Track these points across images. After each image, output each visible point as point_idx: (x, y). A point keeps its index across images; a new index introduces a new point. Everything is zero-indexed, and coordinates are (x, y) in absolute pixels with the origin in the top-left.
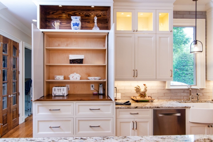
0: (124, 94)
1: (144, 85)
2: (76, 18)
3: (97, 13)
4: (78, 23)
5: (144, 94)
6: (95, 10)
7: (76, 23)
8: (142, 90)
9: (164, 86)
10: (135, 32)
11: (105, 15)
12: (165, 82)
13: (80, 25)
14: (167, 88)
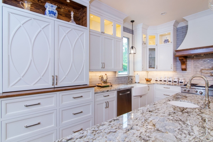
0: (91, 82)
1: (106, 74)
2: (52, 7)
3: (69, 9)
4: (54, 12)
5: (106, 81)
6: (68, 5)
7: (53, 11)
8: (105, 78)
9: (115, 75)
10: (103, 34)
11: (77, 13)
12: (115, 72)
13: (57, 15)
14: (117, 76)
